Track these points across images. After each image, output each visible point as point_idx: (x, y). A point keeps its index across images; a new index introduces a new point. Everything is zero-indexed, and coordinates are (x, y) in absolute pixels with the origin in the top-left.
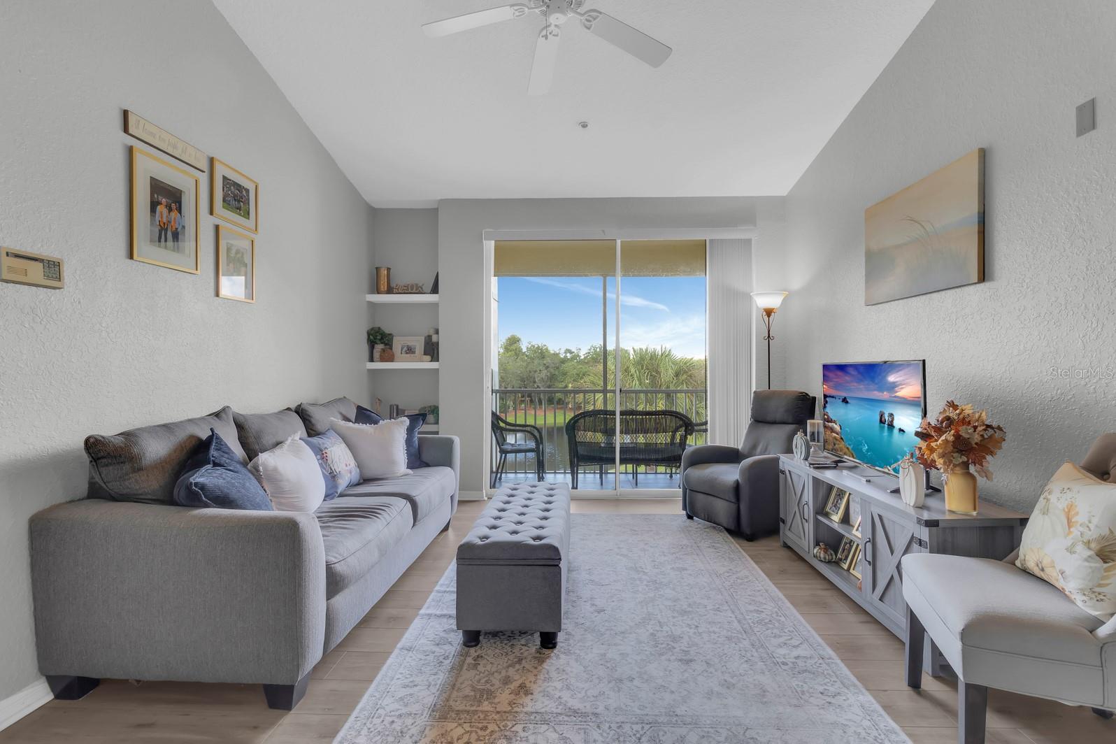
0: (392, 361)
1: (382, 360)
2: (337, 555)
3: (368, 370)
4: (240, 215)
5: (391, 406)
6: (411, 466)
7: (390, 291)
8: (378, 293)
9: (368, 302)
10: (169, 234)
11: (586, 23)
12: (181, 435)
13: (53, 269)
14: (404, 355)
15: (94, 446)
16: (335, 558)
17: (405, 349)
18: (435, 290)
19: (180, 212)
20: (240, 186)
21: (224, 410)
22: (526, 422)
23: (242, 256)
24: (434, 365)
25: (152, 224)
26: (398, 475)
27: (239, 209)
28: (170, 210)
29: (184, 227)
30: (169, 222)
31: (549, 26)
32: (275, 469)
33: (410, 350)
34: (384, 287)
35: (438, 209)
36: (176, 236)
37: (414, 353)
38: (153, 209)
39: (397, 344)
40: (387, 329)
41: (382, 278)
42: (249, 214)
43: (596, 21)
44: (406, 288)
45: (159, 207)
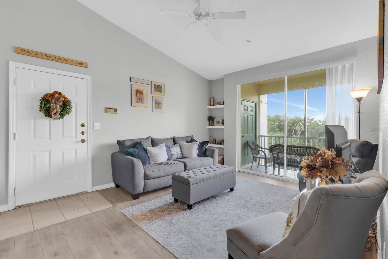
0: (214, 126)
1: (211, 125)
2: (149, 171)
3: (208, 128)
4: (160, 92)
5: (214, 139)
6: (199, 155)
7: (213, 105)
8: (211, 106)
9: (208, 108)
10: (140, 100)
11: (213, 18)
12: (134, 141)
13: (115, 110)
14: (217, 124)
15: (118, 142)
16: (148, 171)
17: (217, 122)
18: (223, 104)
19: (143, 95)
20: (159, 86)
21: (148, 137)
22: (265, 147)
23: (160, 102)
24: (223, 127)
25: (136, 99)
26: (193, 157)
27: (159, 91)
28: (140, 95)
29: (144, 98)
30: (140, 97)
31: (205, 23)
32: (150, 151)
33: (218, 122)
34: (212, 104)
35: (224, 78)
36: (142, 100)
37: (219, 123)
38: (136, 96)
39: (215, 121)
40: (213, 116)
41: (211, 101)
42: (162, 92)
43: (215, 16)
44: (217, 104)
45: (138, 95)
